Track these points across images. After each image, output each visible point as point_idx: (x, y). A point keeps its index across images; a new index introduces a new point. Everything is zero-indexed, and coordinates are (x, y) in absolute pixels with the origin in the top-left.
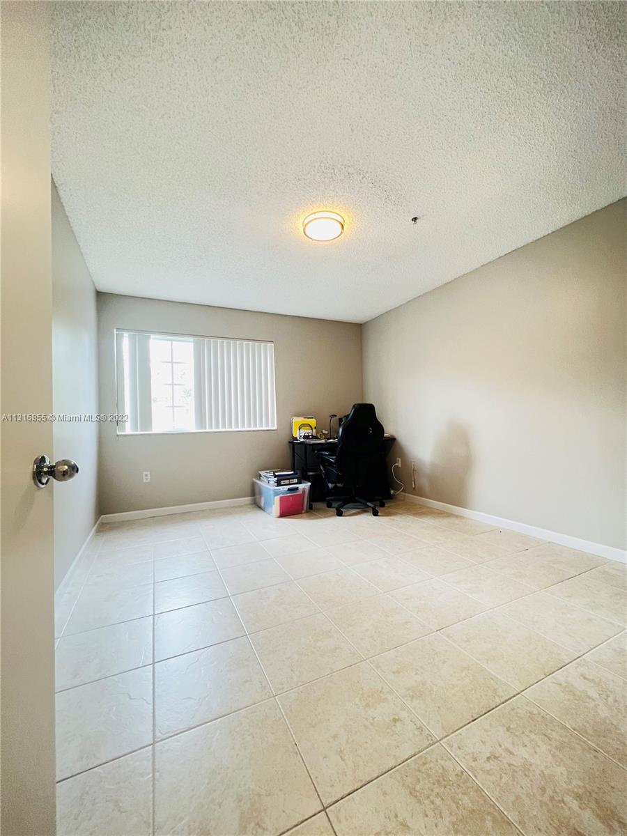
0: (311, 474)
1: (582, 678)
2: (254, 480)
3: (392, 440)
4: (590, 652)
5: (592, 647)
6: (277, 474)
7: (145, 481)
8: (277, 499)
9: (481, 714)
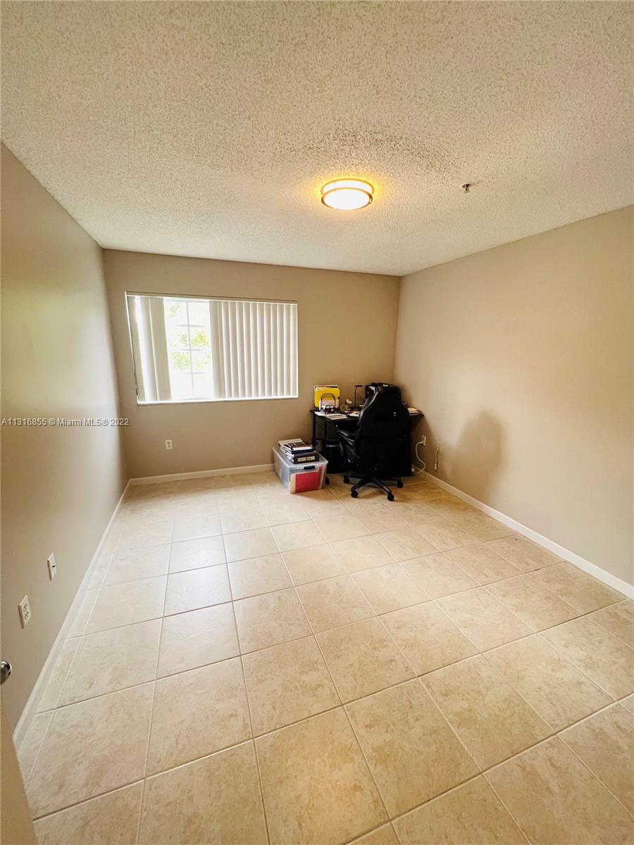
0: (331, 446)
1: (548, 762)
2: (273, 448)
3: (420, 416)
4: (566, 729)
5: (571, 722)
6: (295, 449)
7: (167, 448)
8: (293, 476)
9: (438, 793)
